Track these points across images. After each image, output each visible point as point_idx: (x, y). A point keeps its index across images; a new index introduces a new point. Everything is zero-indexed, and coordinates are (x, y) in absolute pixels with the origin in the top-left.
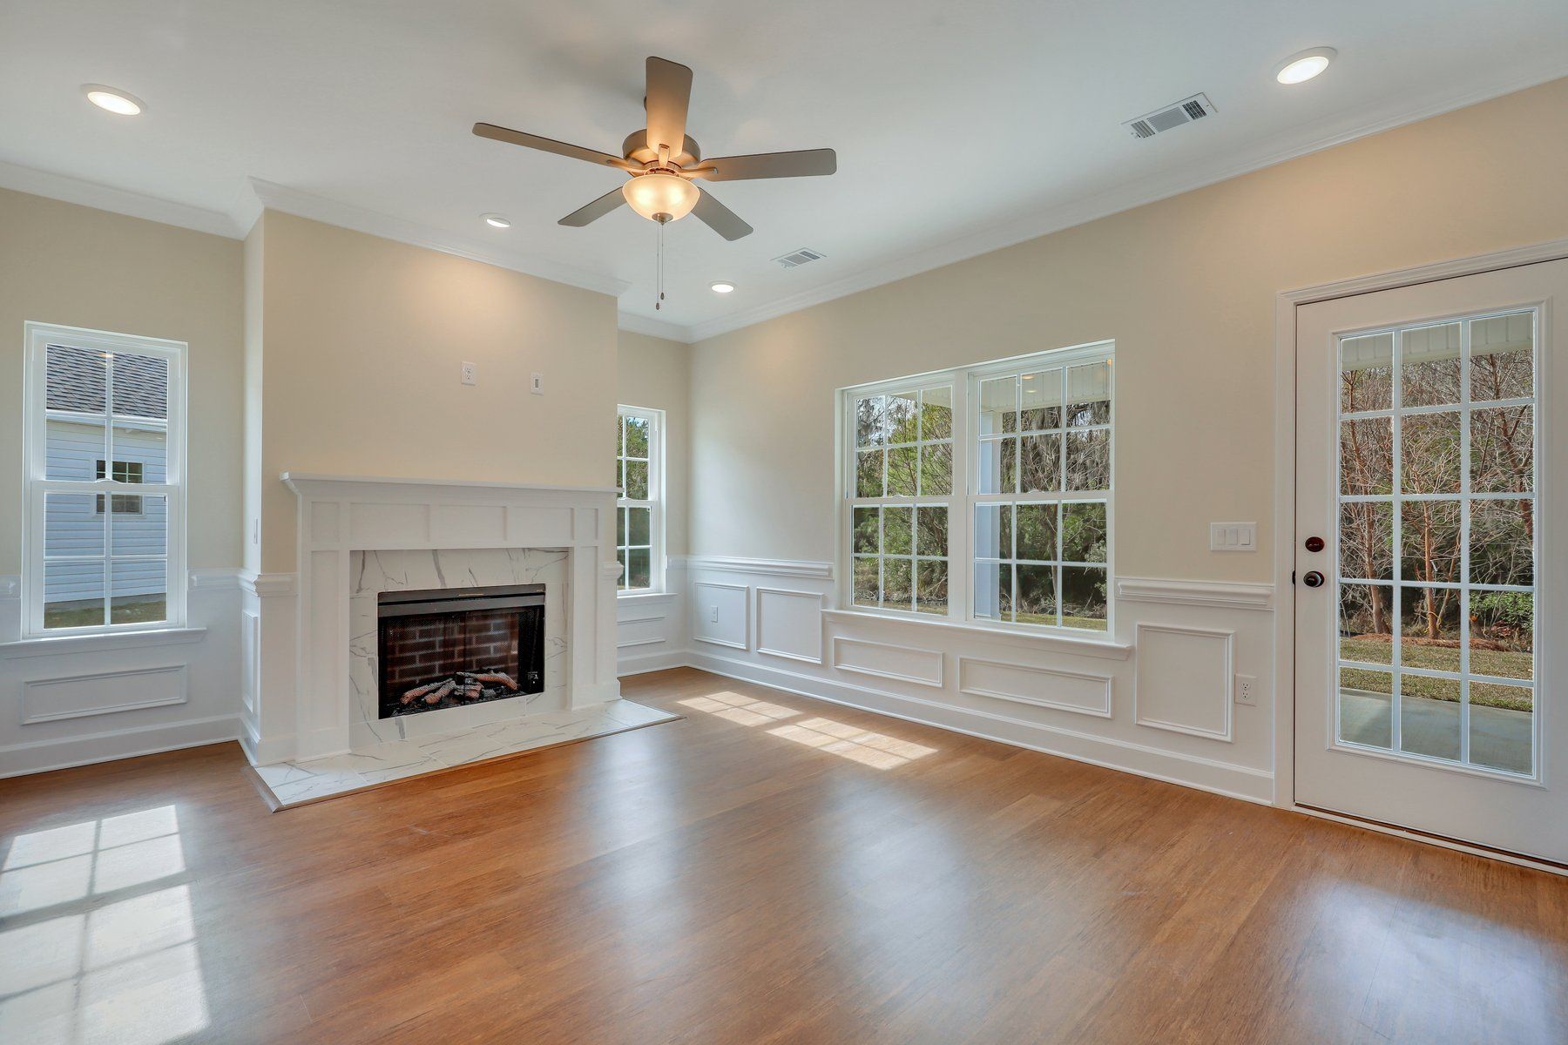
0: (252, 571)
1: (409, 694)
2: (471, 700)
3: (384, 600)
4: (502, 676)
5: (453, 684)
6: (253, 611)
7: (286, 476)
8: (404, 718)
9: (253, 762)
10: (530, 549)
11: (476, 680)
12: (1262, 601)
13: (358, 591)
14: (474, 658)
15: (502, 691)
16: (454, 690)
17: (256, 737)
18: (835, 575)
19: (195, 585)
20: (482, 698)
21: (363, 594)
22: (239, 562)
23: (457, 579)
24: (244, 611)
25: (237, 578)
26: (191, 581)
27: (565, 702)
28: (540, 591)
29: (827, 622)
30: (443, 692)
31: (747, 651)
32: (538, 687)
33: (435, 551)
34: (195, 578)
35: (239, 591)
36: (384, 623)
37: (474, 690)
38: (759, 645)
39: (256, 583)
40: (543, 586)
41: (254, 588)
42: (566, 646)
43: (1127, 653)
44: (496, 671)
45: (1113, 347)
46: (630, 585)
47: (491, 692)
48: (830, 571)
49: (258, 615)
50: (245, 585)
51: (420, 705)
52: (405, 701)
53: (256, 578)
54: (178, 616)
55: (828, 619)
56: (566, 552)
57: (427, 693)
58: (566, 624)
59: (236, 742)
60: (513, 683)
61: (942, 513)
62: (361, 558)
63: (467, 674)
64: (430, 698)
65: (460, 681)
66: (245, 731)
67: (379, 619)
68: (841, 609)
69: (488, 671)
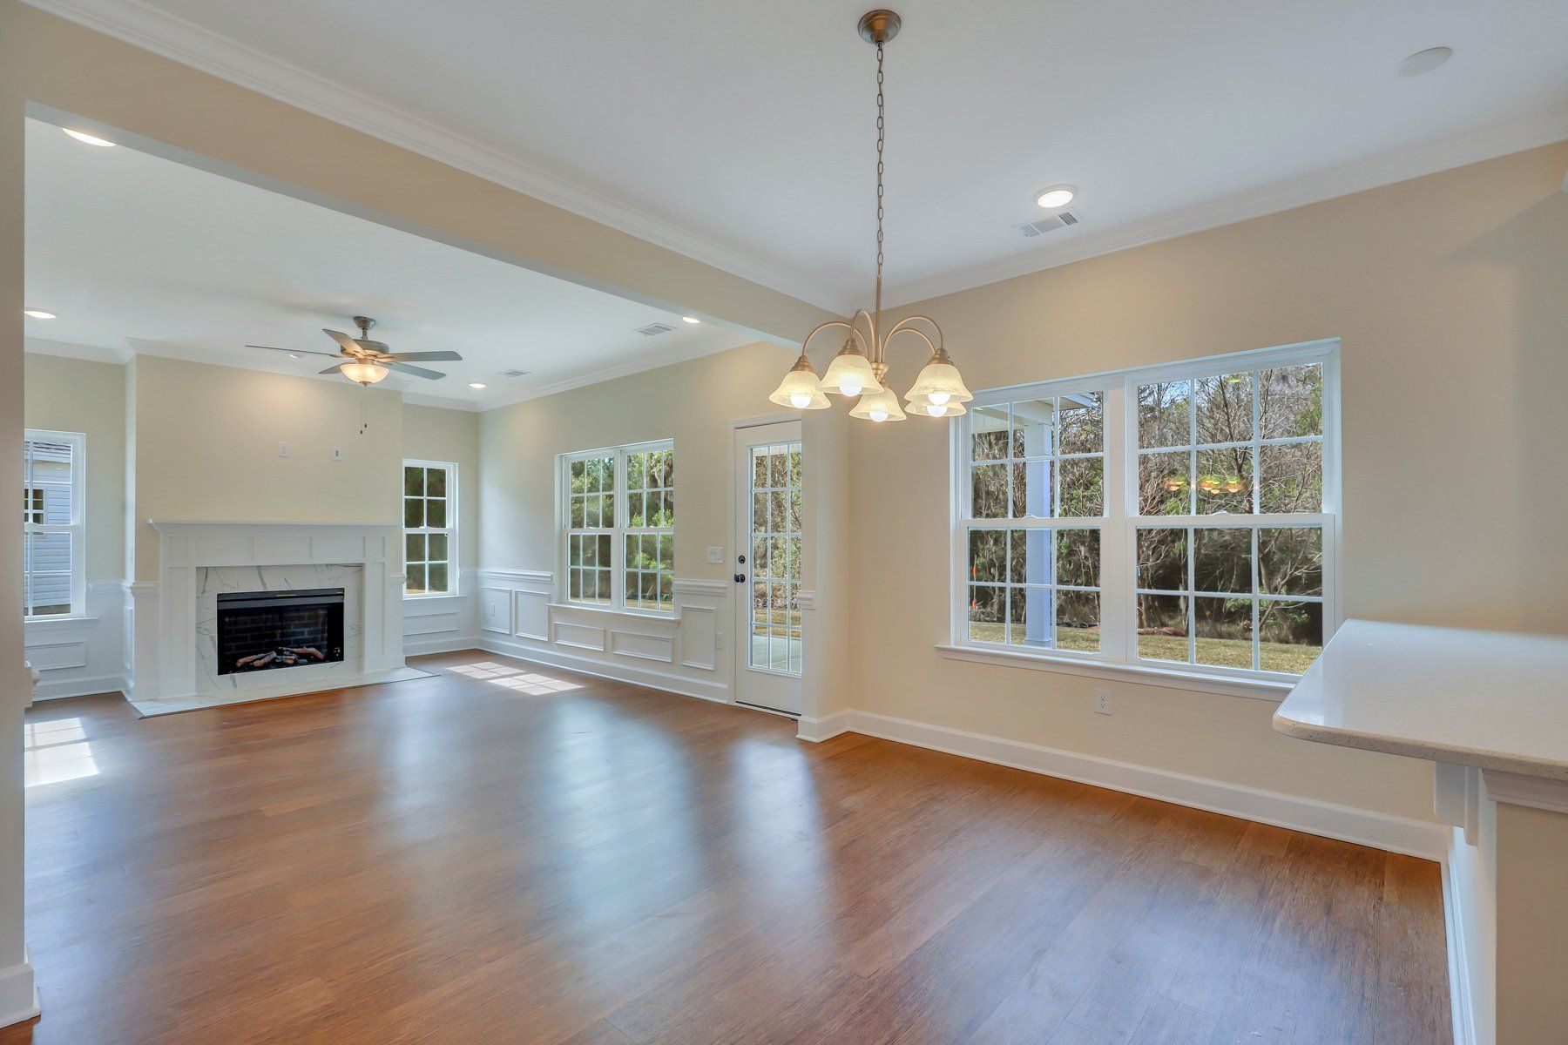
0: (130, 580)
1: (242, 661)
2: (288, 665)
3: (222, 598)
4: (313, 650)
5: (274, 654)
6: (130, 606)
7: (151, 521)
8: (236, 675)
9: (129, 699)
10: (331, 565)
11: (292, 653)
12: (723, 591)
13: (203, 593)
14: (292, 638)
15: (313, 660)
16: (275, 658)
17: (132, 684)
18: (556, 579)
19: (91, 589)
20: (296, 663)
21: (205, 594)
22: (123, 576)
23: (275, 584)
24: (125, 607)
25: (121, 586)
26: (88, 588)
27: (360, 667)
28: (340, 593)
29: (551, 612)
30: (266, 660)
31: (510, 635)
32: (341, 658)
33: (259, 567)
34: (90, 585)
35: (122, 594)
36: (222, 614)
37: (290, 659)
38: (516, 631)
39: (131, 588)
40: (343, 589)
41: (130, 591)
42: (360, 630)
43: (678, 623)
44: (308, 647)
45: (672, 442)
46: (429, 589)
47: (305, 661)
48: (551, 577)
49: (133, 608)
50: (125, 589)
51: (249, 667)
52: (239, 665)
53: (131, 585)
54: (79, 610)
55: (551, 610)
56: (360, 566)
57: (255, 660)
58: (361, 615)
59: (120, 692)
60: (320, 655)
61: (608, 537)
62: (204, 572)
63: (284, 649)
64: (257, 663)
65: (280, 653)
66: (126, 685)
67: (218, 611)
68: (561, 603)
69: (302, 647)
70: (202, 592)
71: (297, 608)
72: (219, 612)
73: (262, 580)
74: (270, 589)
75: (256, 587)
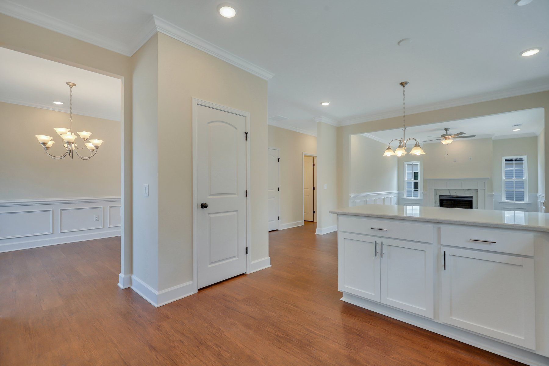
3: (440, 196)
10: (468, 189)
23: (453, 194)
28: (472, 197)
33: (449, 189)
46: (515, 200)
56: (477, 191)
58: (478, 204)
62: (436, 190)
70: (436, 195)
71: (459, 200)
72: (440, 200)
73: (449, 192)
74: (452, 195)
75: (448, 194)
